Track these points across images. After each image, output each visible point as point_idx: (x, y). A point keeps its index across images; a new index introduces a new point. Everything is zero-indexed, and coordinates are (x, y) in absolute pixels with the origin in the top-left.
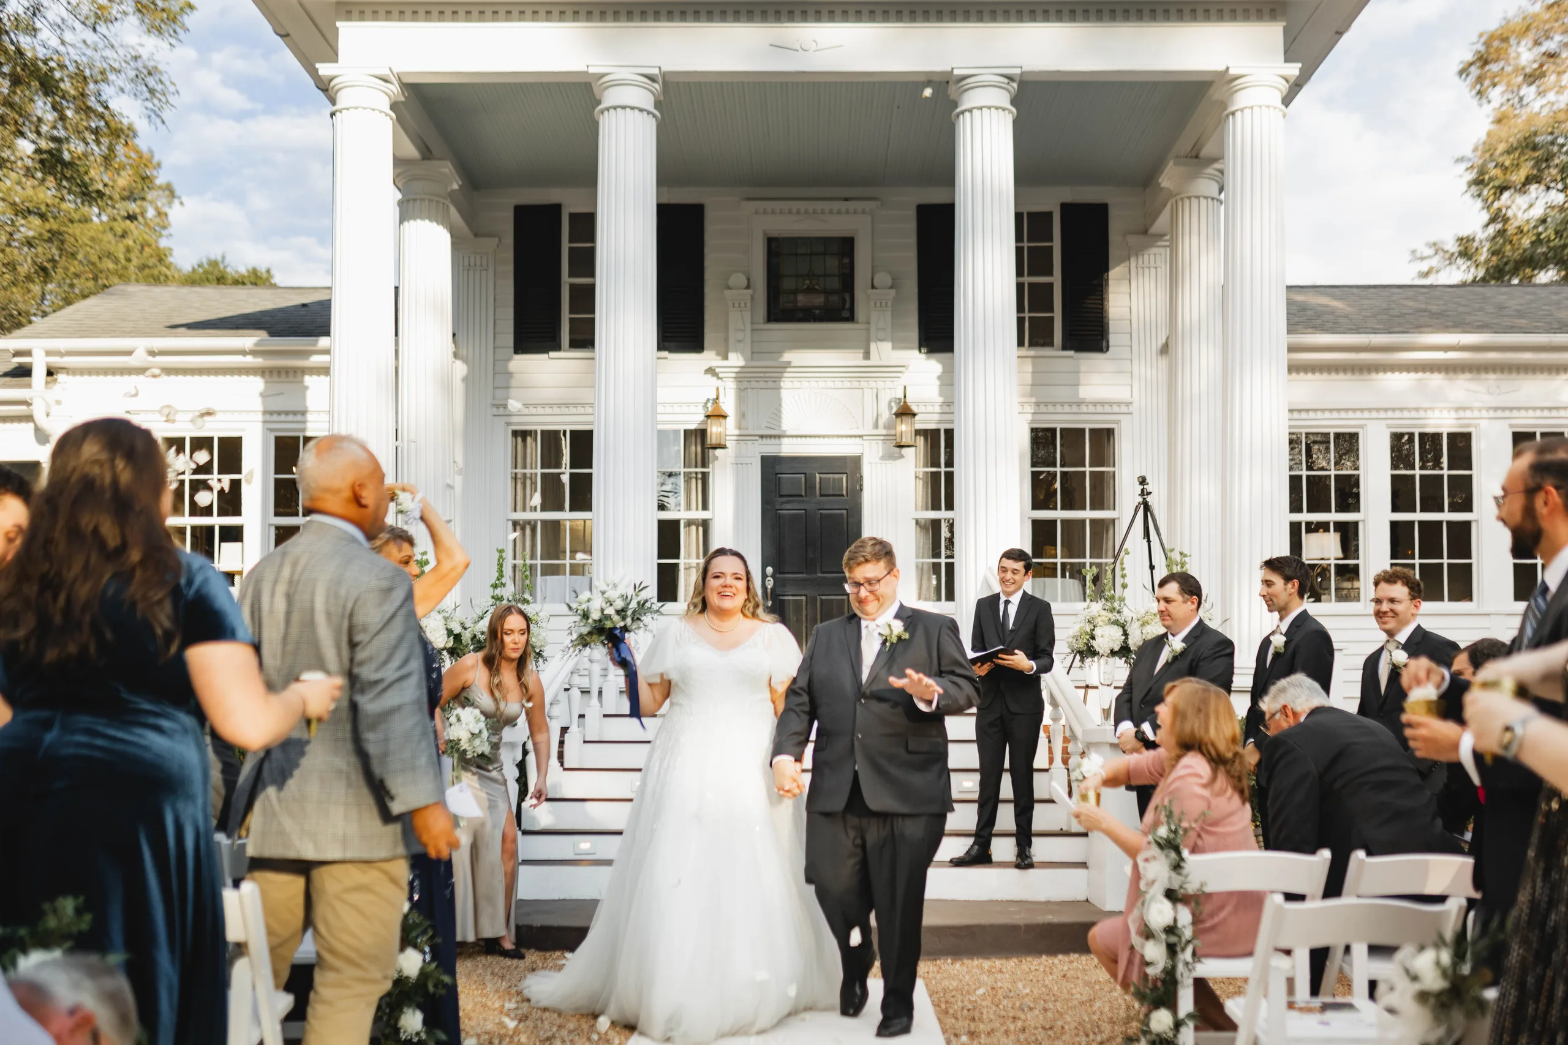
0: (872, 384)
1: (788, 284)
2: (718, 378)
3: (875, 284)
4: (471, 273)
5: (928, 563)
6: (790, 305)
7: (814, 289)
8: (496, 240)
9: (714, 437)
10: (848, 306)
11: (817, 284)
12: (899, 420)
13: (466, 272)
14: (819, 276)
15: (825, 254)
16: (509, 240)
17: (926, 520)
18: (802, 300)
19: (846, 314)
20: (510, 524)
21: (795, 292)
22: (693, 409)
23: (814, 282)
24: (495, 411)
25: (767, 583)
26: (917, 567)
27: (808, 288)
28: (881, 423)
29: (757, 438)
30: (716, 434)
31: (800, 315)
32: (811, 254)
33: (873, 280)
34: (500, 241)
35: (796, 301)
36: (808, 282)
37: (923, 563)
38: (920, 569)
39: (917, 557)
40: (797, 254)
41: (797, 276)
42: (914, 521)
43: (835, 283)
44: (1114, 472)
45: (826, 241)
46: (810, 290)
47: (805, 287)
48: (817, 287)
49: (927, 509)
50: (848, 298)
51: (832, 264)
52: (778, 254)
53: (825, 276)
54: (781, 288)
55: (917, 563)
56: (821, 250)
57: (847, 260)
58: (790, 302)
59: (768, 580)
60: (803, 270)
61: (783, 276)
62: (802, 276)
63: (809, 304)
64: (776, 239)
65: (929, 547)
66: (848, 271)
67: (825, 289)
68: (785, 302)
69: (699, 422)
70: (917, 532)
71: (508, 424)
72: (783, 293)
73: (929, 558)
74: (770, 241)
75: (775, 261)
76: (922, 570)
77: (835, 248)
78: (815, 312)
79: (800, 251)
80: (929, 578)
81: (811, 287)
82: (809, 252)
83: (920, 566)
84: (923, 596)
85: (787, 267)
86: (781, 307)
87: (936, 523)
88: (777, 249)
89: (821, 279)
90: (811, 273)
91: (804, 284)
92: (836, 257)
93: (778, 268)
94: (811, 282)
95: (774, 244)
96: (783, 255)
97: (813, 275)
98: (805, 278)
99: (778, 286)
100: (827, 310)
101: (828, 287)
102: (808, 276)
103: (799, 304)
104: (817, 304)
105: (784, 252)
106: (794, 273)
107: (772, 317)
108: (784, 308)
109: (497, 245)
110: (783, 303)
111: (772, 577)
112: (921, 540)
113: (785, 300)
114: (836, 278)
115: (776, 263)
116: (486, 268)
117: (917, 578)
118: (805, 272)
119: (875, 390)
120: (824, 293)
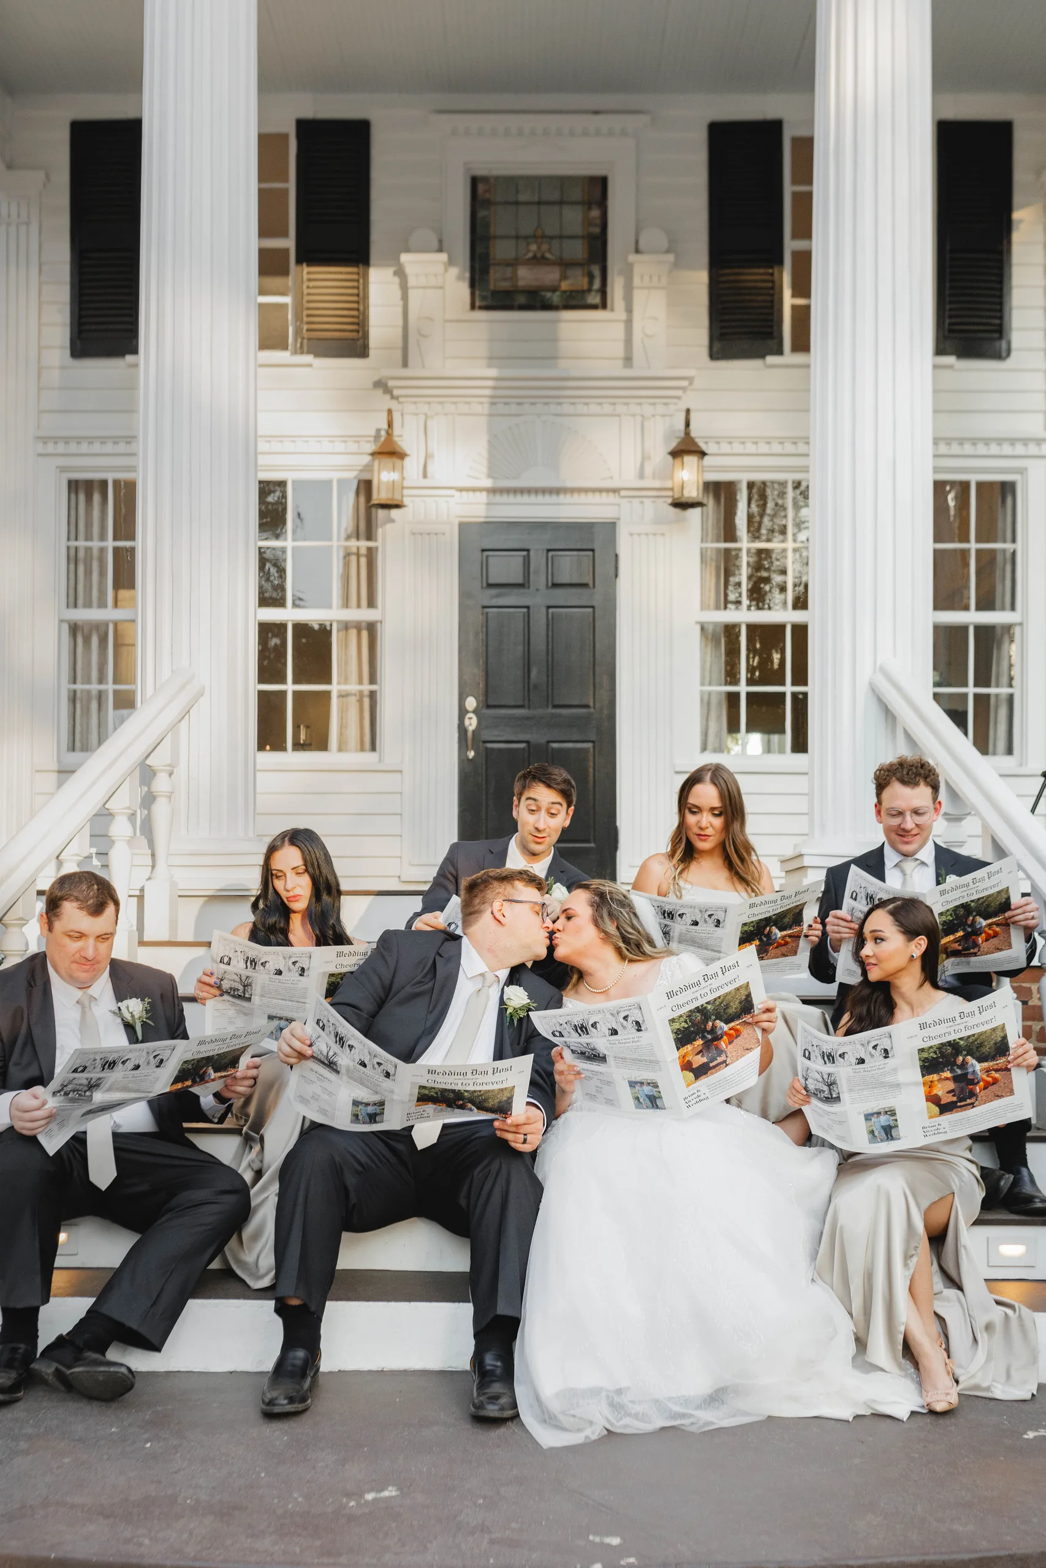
0: (636, 409)
1: (502, 250)
2: (393, 397)
3: (642, 246)
5: (720, 693)
6: (505, 285)
7: (543, 257)
8: (41, 175)
9: (385, 490)
10: (597, 284)
11: (549, 251)
12: (677, 465)
14: (552, 238)
15: (561, 203)
16: (63, 176)
17: (716, 624)
18: (526, 276)
19: (594, 298)
20: (65, 627)
21: (514, 263)
22: (352, 447)
23: (545, 247)
24: (40, 448)
25: (467, 722)
26: (702, 700)
27: (534, 257)
28: (648, 470)
29: (454, 492)
30: (388, 485)
31: (521, 299)
32: (539, 203)
33: (636, 242)
34: (48, 177)
35: (514, 277)
36: (534, 247)
37: (710, 694)
38: (706, 704)
39: (702, 684)
40: (517, 203)
41: (517, 237)
42: (698, 628)
43: (577, 250)
44: (1014, 554)
45: (563, 182)
46: (539, 260)
47: (530, 255)
48: (548, 255)
49: (717, 608)
50: (597, 273)
51: (573, 219)
52: (488, 203)
53: (561, 237)
54: (492, 256)
55: (702, 693)
56: (556, 196)
57: (595, 213)
58: (505, 279)
59: (470, 718)
60: (527, 226)
61: (495, 237)
62: (526, 238)
63: (535, 283)
64: (485, 179)
65: (720, 669)
66: (597, 230)
67: (561, 259)
68: (497, 278)
69: (360, 468)
70: (703, 644)
71: (63, 469)
72: (495, 264)
73: (721, 685)
74: (475, 181)
75: (482, 213)
76: (709, 704)
77: (577, 194)
78: (545, 296)
79: (522, 198)
80: (719, 717)
81: (539, 255)
82: (536, 199)
83: (706, 698)
84: (710, 746)
85: (501, 222)
86: (492, 287)
87: (731, 631)
88: (487, 195)
89: (555, 243)
90: (539, 233)
91: (528, 251)
92: (579, 208)
93: (487, 225)
94: (539, 248)
95: (481, 188)
96: (496, 203)
97: (543, 237)
98: (529, 240)
99: (487, 254)
100: (566, 291)
101: (566, 256)
102: (536, 237)
103: (520, 283)
104: (548, 283)
105: (498, 200)
106: (513, 232)
107: (478, 304)
108: (498, 288)
109: (45, 184)
110: (496, 280)
111: (473, 712)
112: (708, 658)
113: (498, 275)
114: (580, 241)
115: (483, 217)
116: (27, 220)
117: (702, 715)
118: (530, 231)
119: (639, 419)
120: (561, 265)
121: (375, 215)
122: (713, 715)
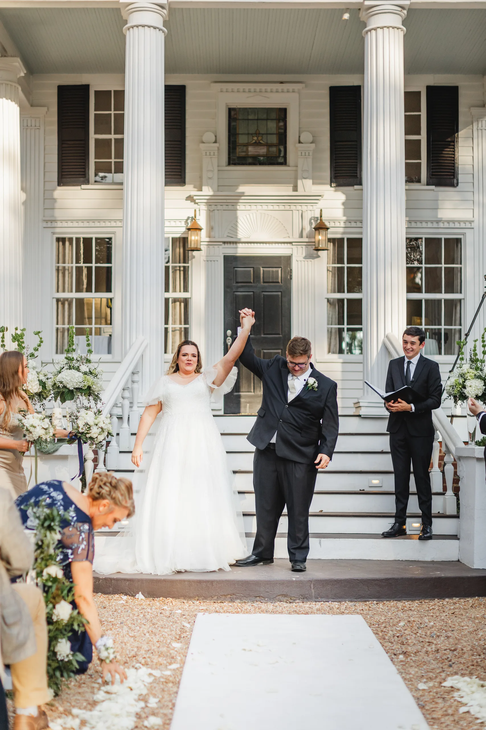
0: (299, 208)
1: (242, 139)
2: (196, 203)
3: (302, 140)
4: (29, 131)
5: (335, 328)
6: (243, 154)
8: (46, 109)
9: (193, 243)
10: (282, 154)
11: (262, 140)
12: (317, 232)
13: (25, 130)
14: (263, 134)
15: (267, 119)
16: (54, 109)
17: (334, 299)
18: (252, 150)
19: (281, 160)
20: (55, 300)
21: (247, 145)
22: (178, 224)
23: (260, 138)
24: (45, 225)
25: (227, 341)
26: (328, 331)
27: (256, 142)
28: (304, 234)
29: (221, 243)
30: (194, 241)
31: (250, 160)
32: (257, 120)
33: (299, 137)
34: (48, 109)
35: (247, 149)
36: (255, 138)
37: (331, 328)
38: (330, 332)
39: (328, 324)
40: (248, 120)
41: (248, 134)
42: (326, 300)
43: (274, 139)
45: (268, 111)
46: (257, 144)
47: (254, 141)
48: (261, 142)
49: (334, 292)
50: (282, 149)
51: (272, 126)
52: (235, 120)
53: (267, 134)
54: (237, 142)
55: (328, 328)
56: (265, 116)
57: (281, 124)
58: (243, 152)
59: (228, 339)
60: (252, 130)
61: (239, 134)
62: (252, 134)
63: (256, 154)
64: (234, 109)
65: (336, 317)
66: (282, 131)
67: (267, 143)
68: (240, 152)
69: (182, 233)
70: (329, 307)
71: (54, 233)
72: (239, 146)
73: (336, 325)
74: (230, 110)
75: (233, 124)
77: (274, 115)
78: (260, 159)
79: (250, 117)
80: (335, 339)
81: (257, 142)
82: (256, 118)
83: (330, 330)
84: (331, 350)
85: (241, 128)
86: (237, 155)
87: (341, 301)
88: (235, 116)
89: (265, 136)
90: (258, 132)
91: (253, 140)
92: (275, 121)
93: (235, 129)
94: (257, 138)
95: (233, 113)
96: (239, 119)
97: (259, 134)
98: (253, 135)
99: (236, 141)
100: (269, 157)
101: (269, 142)
102: (256, 134)
103: (249, 154)
104: (261, 154)
105: (240, 118)
106: (247, 132)
107: (231, 162)
108: (240, 156)
109: (47, 112)
110: (239, 152)
111: (231, 337)
112: (331, 313)
113: (240, 150)
114: (275, 136)
115: (234, 125)
116: (39, 128)
117: (328, 338)
118: (254, 132)
119: (300, 212)
120: (267, 145)
121: (188, 125)
122: (333, 337)
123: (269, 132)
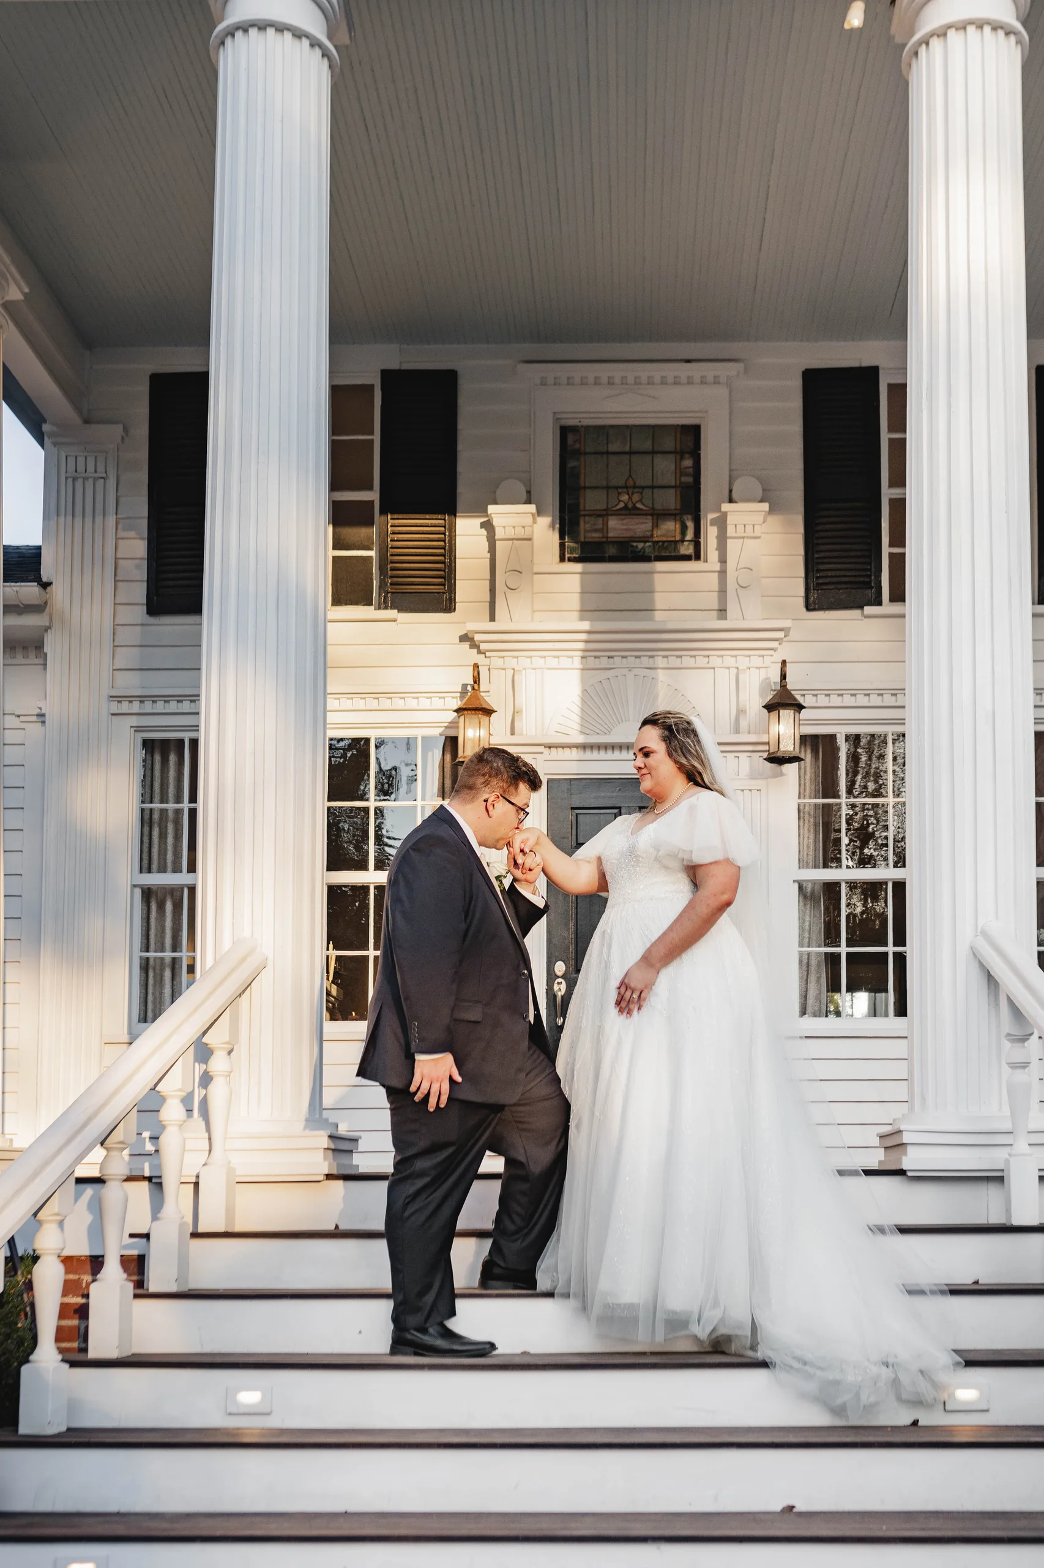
0: (730, 661)
1: (592, 501)
2: (479, 652)
3: (735, 494)
4: (79, 484)
5: (818, 954)
6: (596, 536)
7: (634, 508)
8: (119, 429)
9: (469, 746)
10: (690, 535)
11: (640, 501)
12: (774, 714)
13: (70, 481)
14: (643, 488)
15: (653, 452)
16: (142, 431)
17: (814, 882)
18: (617, 527)
19: (687, 549)
20: (138, 892)
21: (605, 514)
22: (438, 703)
23: (636, 497)
24: (114, 707)
25: (556, 987)
26: (801, 962)
27: (626, 507)
28: (744, 724)
29: (541, 749)
30: (473, 740)
31: (612, 551)
32: (631, 453)
33: (731, 491)
34: (126, 430)
35: (605, 528)
36: (625, 498)
37: (809, 954)
38: (805, 965)
39: (801, 945)
40: (608, 453)
41: (608, 488)
42: (796, 886)
43: (670, 500)
45: (655, 431)
46: (630, 511)
47: (622, 505)
48: (639, 505)
49: (816, 866)
50: (690, 525)
51: (665, 468)
52: (578, 453)
53: (653, 487)
54: (582, 507)
55: (801, 955)
56: (648, 445)
57: (687, 462)
58: (596, 531)
59: (558, 983)
60: (617, 476)
61: (585, 488)
62: (617, 488)
63: (628, 534)
64: (574, 429)
65: (820, 928)
66: (690, 480)
67: (653, 509)
68: (588, 529)
69: (446, 725)
70: (801, 899)
71: (138, 729)
72: (585, 516)
73: (820, 946)
74: (565, 432)
75: (572, 464)
76: (808, 965)
77: (668, 443)
78: (637, 547)
79: (613, 448)
80: (819, 979)
81: (630, 506)
82: (627, 449)
83: (805, 961)
84: (809, 1009)
85: (591, 472)
86: (582, 539)
87: (831, 889)
88: (577, 446)
89: (647, 493)
90: (631, 483)
91: (620, 501)
92: (672, 456)
93: (576, 476)
94: (630, 498)
95: (571, 438)
96: (586, 453)
97: (634, 487)
98: (620, 490)
99: (578, 505)
100: (658, 542)
101: (658, 506)
102: (626, 487)
103: (611, 535)
104: (639, 534)
105: (588, 450)
106: (604, 483)
107: (567, 555)
108: (587, 540)
109: (123, 438)
110: (586, 531)
111: (562, 977)
112: (807, 919)
113: (588, 527)
114: (672, 491)
115: (574, 468)
116: (104, 475)
117: (801, 978)
118: (622, 483)
119: (734, 671)
120: (652, 515)
121: (462, 467)
122: (813, 978)
123: (660, 483)
